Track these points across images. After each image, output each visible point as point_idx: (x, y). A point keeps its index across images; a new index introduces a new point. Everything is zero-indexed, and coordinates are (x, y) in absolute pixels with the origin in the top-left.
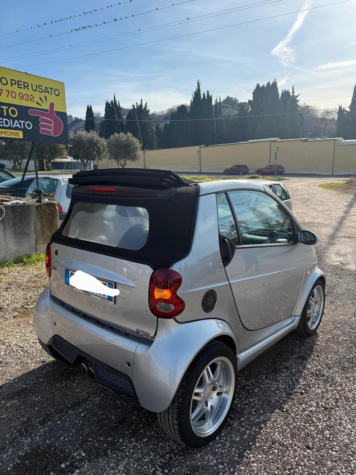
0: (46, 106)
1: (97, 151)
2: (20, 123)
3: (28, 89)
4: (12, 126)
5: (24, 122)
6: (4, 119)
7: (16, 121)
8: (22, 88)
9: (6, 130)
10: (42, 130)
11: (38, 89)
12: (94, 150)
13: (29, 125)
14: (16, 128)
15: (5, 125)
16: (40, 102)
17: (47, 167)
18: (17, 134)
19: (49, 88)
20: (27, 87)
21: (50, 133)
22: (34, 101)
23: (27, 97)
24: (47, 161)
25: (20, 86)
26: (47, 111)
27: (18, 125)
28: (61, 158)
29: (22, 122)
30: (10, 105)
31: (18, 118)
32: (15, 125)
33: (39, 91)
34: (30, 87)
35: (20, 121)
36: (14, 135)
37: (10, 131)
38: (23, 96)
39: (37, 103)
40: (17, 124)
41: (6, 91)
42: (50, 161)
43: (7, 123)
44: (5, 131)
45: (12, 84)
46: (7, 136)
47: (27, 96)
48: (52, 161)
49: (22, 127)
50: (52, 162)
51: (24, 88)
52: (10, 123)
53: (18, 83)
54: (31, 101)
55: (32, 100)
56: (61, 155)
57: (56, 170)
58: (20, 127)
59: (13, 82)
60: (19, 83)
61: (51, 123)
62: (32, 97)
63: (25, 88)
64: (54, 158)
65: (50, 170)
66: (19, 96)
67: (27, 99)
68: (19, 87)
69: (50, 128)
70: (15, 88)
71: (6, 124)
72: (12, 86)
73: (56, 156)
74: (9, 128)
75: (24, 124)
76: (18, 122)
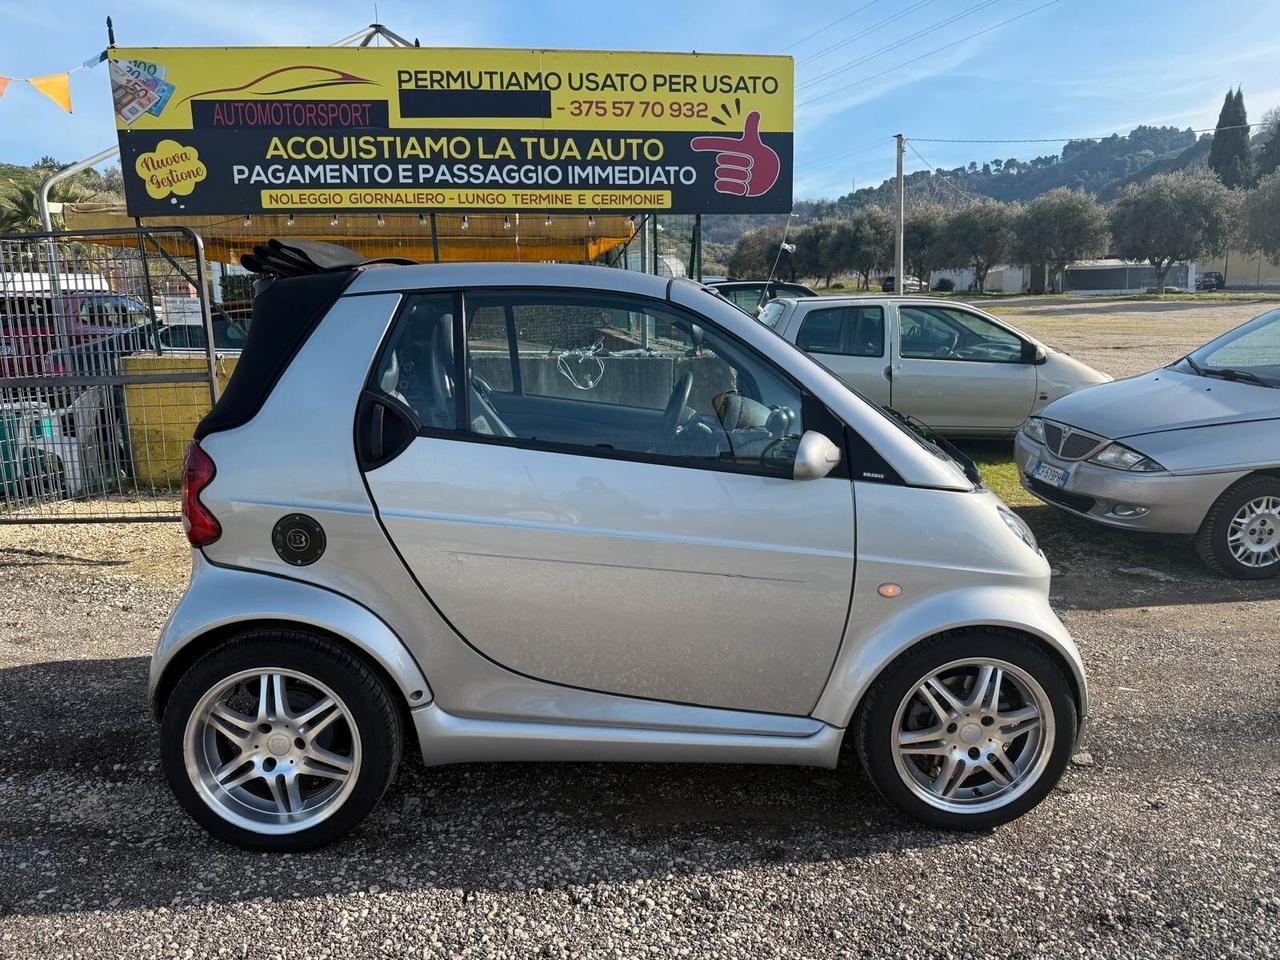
0: (737, 124)
1: (1206, 230)
2: (667, 174)
3: (695, 91)
4: (647, 182)
5: (677, 168)
6: (631, 168)
7: (659, 169)
8: (679, 90)
9: (634, 193)
10: (723, 185)
11: (720, 85)
12: (1197, 226)
13: (688, 175)
14: (659, 186)
15: (632, 182)
16: (722, 116)
17: (1051, 283)
18: (659, 199)
19: (750, 78)
20: (691, 86)
21: (740, 188)
22: (706, 116)
23: (690, 110)
24: (1053, 268)
25: (674, 87)
26: (738, 135)
27: (663, 179)
28: (1093, 259)
29: (672, 169)
30: (646, 135)
31: (662, 163)
32: (655, 179)
33: (721, 90)
34: (699, 86)
35: (667, 168)
36: (650, 202)
37: (642, 193)
38: (680, 109)
39: (715, 119)
40: (659, 175)
41: (641, 103)
42: (1060, 266)
43: (636, 175)
44: (631, 196)
45: (656, 85)
46: (634, 206)
47: (689, 107)
48: (1066, 267)
49: (672, 182)
50: (1067, 271)
51: (685, 91)
52: (645, 174)
53: (671, 82)
54: (698, 116)
55: (701, 113)
56: (1093, 250)
57: (1075, 292)
58: (666, 182)
59: (660, 81)
60: (674, 80)
61: (745, 163)
62: (702, 107)
63: (688, 88)
64: (1072, 259)
65: (1056, 291)
66: (672, 109)
67: (690, 113)
68: (671, 90)
69: (742, 175)
70: (664, 95)
71: (634, 179)
72: (655, 90)
73: (1079, 252)
74: (643, 186)
75: (677, 173)
76: (664, 170)
